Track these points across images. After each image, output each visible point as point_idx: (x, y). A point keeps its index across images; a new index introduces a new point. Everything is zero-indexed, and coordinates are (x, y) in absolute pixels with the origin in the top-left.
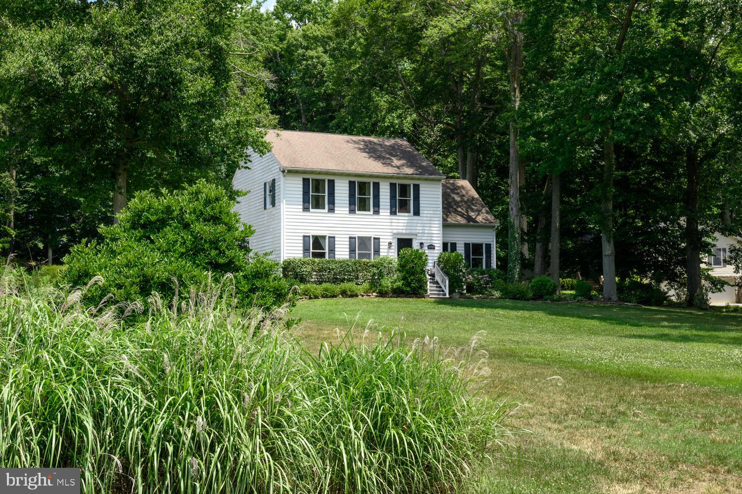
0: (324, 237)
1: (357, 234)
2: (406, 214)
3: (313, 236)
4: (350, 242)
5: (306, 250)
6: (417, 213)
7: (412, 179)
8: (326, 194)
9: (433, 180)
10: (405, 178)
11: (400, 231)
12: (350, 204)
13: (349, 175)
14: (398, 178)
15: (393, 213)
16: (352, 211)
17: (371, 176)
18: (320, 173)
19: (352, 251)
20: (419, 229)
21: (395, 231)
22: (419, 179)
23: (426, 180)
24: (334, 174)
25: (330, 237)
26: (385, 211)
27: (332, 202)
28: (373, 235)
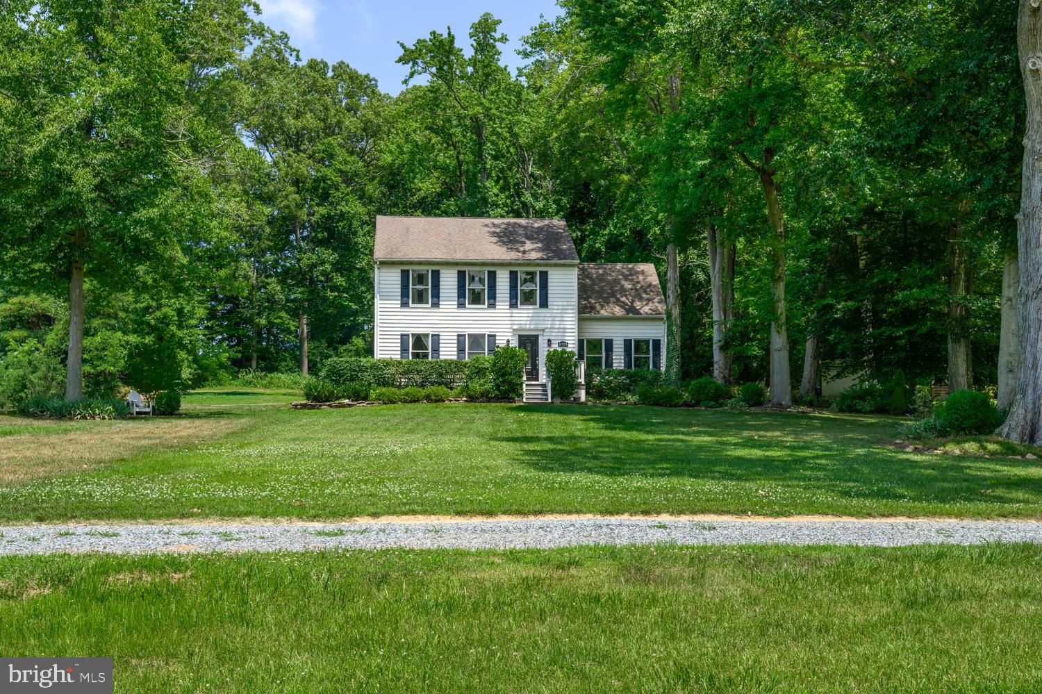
0: (427, 335)
1: (467, 331)
2: (531, 307)
3: (413, 335)
4: (458, 340)
5: (404, 349)
6: (544, 304)
7: (538, 265)
8: (430, 286)
9: (564, 265)
10: (529, 265)
11: (523, 326)
12: (459, 297)
13: (456, 264)
14: (519, 265)
15: (513, 305)
16: (461, 305)
17: (484, 264)
18: (420, 263)
19: (461, 350)
20: (548, 324)
21: (515, 327)
22: (547, 265)
23: (556, 265)
24: (439, 264)
25: (433, 335)
26: (503, 305)
27: (436, 295)
28: (487, 332)
